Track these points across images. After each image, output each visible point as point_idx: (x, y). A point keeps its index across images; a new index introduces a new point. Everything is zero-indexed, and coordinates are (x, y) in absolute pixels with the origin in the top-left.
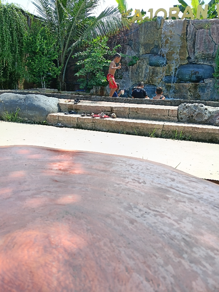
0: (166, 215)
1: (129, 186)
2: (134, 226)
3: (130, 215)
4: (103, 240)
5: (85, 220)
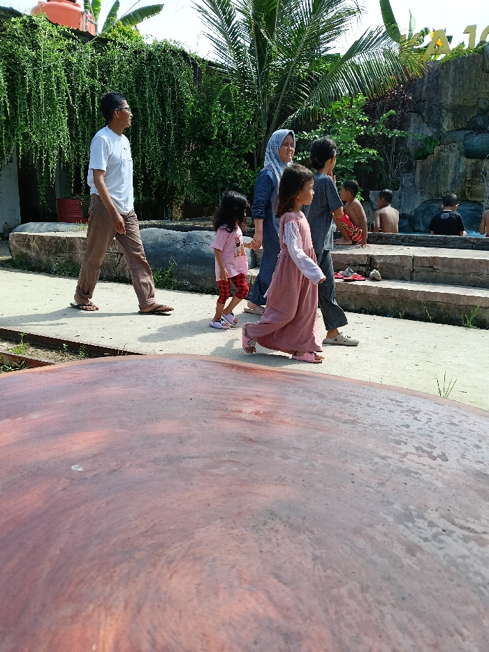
1: (408, 464)
2: (414, 558)
3: (407, 532)
4: (347, 583)
5: (310, 534)
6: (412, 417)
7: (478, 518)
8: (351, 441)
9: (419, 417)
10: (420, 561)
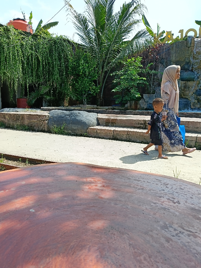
0: (199, 235)
1: (164, 205)
2: (169, 244)
3: (166, 233)
4: (143, 254)
5: (127, 235)
6: (165, 186)
7: (193, 227)
8: (142, 197)
9: (168, 186)
10: (171, 245)
